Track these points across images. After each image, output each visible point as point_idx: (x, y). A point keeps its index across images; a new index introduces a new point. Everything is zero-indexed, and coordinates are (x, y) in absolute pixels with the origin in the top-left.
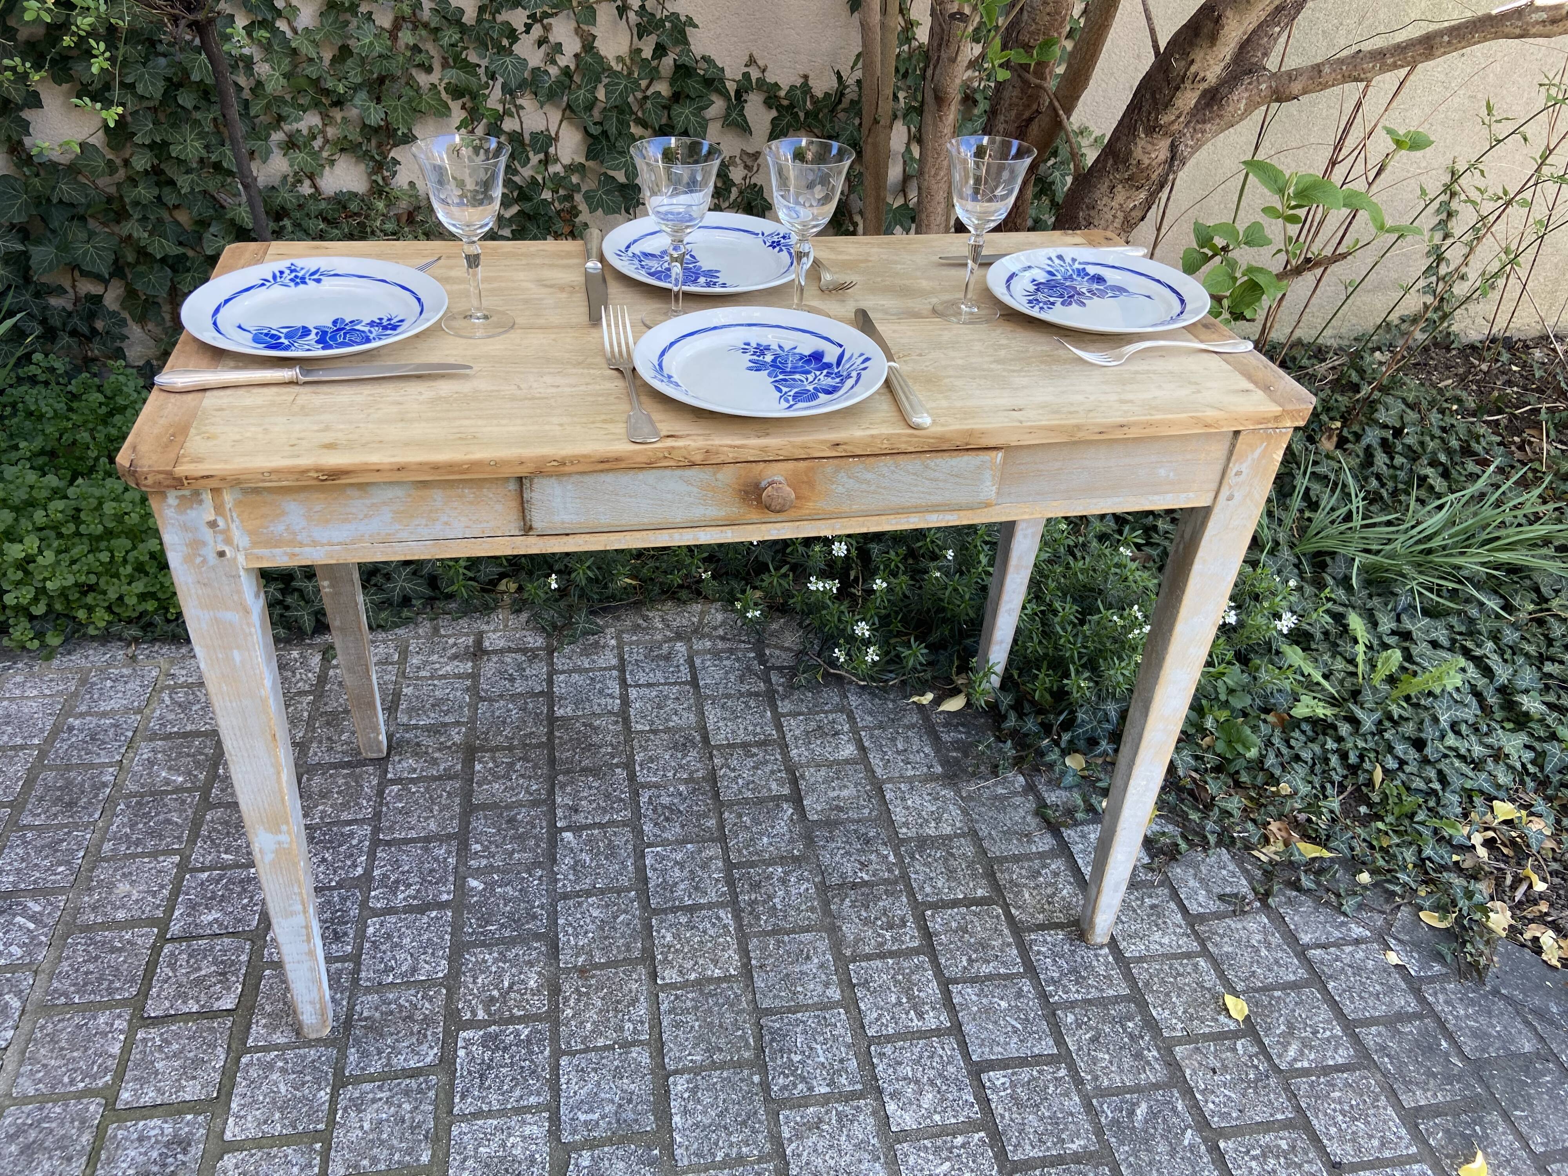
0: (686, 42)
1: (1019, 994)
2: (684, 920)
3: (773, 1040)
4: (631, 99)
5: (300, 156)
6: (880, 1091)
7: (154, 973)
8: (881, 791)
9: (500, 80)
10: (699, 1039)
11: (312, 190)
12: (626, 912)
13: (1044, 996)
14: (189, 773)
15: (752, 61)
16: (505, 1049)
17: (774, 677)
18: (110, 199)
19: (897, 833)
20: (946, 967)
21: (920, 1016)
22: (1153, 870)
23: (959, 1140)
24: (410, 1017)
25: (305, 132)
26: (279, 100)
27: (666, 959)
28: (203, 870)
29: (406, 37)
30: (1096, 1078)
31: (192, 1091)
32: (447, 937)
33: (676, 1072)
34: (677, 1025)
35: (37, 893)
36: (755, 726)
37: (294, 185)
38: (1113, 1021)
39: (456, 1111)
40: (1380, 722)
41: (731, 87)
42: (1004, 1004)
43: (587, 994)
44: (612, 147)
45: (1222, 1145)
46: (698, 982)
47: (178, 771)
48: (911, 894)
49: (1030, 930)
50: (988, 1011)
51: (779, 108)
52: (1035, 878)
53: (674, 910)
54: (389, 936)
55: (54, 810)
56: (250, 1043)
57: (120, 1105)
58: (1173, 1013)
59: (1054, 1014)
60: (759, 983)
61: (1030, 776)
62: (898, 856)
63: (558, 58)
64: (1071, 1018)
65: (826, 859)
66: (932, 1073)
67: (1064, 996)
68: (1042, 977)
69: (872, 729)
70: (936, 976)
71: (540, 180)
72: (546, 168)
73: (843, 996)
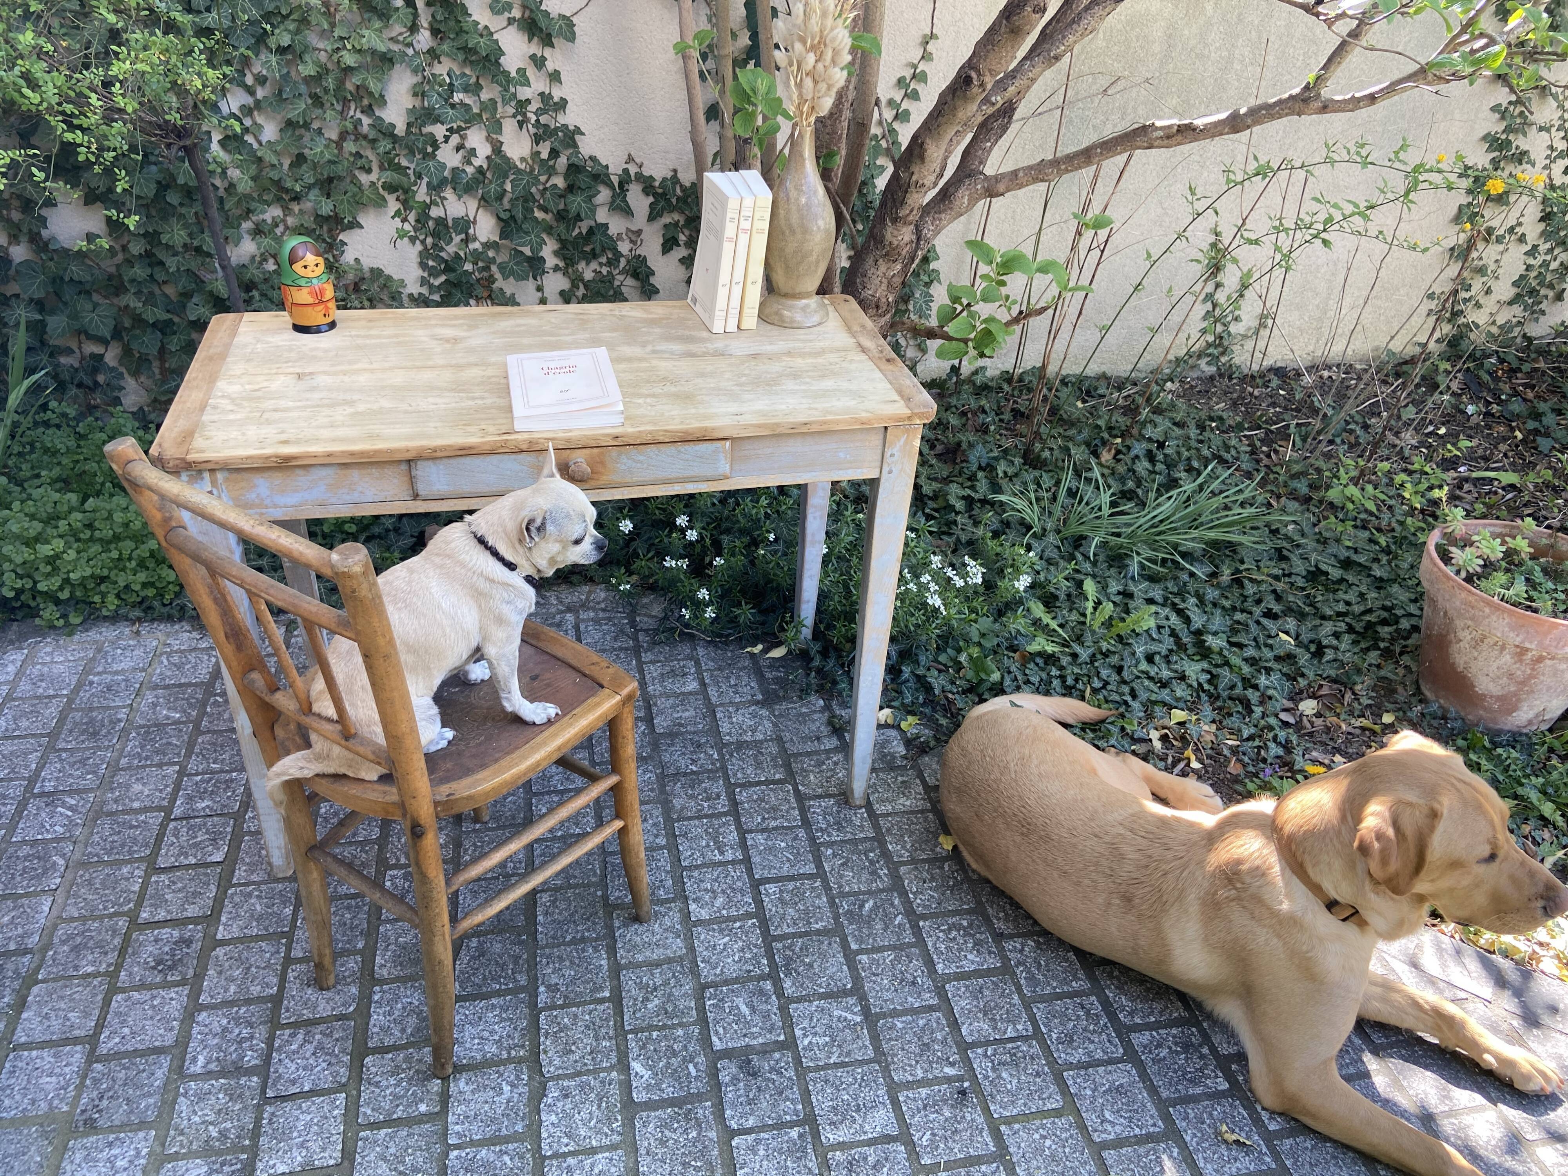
0: (575, 146)
1: (796, 838)
4: (533, 190)
5: (266, 241)
6: (686, 898)
7: (162, 841)
8: (714, 712)
9: (426, 180)
11: (275, 267)
14: (185, 711)
15: (630, 159)
17: (641, 636)
18: (110, 277)
19: (722, 740)
20: (745, 823)
21: (722, 853)
22: (907, 759)
23: (738, 924)
25: (269, 221)
26: (248, 197)
28: (197, 774)
29: (350, 146)
30: (840, 887)
35: (71, 792)
37: (261, 263)
38: (859, 853)
39: (383, 917)
40: (1094, 655)
41: (615, 180)
42: (783, 845)
44: (519, 229)
45: (921, 923)
47: (175, 710)
48: (727, 778)
49: (810, 799)
50: (771, 849)
51: (655, 195)
52: (820, 766)
53: (549, 793)
55: (81, 738)
56: (235, 881)
57: (140, 921)
58: (903, 847)
59: (819, 849)
61: (828, 700)
62: (720, 753)
63: (473, 160)
64: (830, 852)
65: (666, 757)
66: (724, 886)
67: (828, 839)
68: (813, 827)
69: (712, 670)
70: (737, 829)
71: (463, 255)
72: (467, 245)
73: (668, 843)
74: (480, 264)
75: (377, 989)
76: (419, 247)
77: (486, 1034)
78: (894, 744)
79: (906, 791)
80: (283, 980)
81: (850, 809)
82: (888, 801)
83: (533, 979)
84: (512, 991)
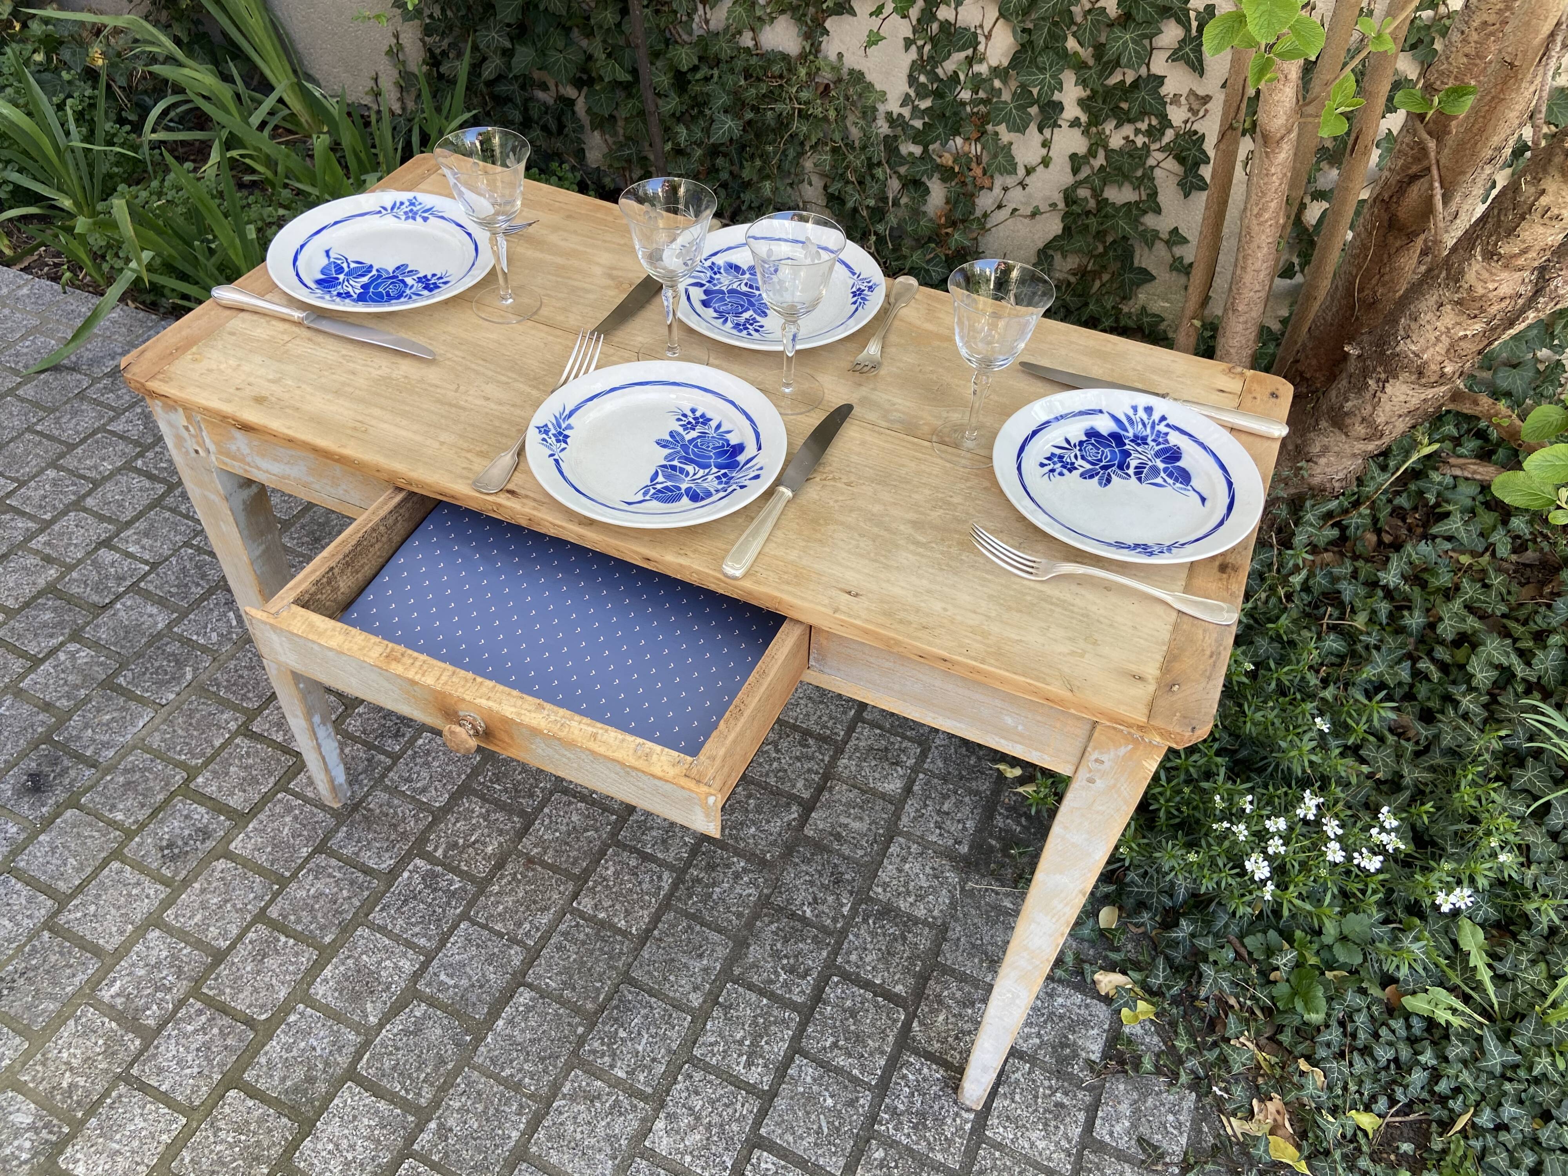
1: (852, 1103)
2: (633, 863)
3: (617, 1007)
4: (1076, 9)
5: (738, 11)
6: (662, 1105)
8: (890, 840)
10: (566, 970)
11: (751, 43)
12: (597, 831)
13: (873, 1118)
16: (435, 890)
19: (870, 889)
20: (809, 1037)
21: (749, 1064)
22: (1092, 1070)
24: (395, 826)
27: (594, 888)
31: (237, 801)
32: (463, 777)
33: (530, 986)
34: (560, 948)
36: (831, 718)
37: (734, 36)
39: (370, 917)
41: (1195, 16)
42: (830, 1102)
43: (520, 881)
44: (1033, 61)
46: (602, 924)
48: (835, 953)
49: (916, 1052)
50: (810, 1098)
52: (965, 1006)
53: (633, 850)
54: (428, 753)
55: (306, 539)
56: (291, 786)
57: (192, 785)
59: (868, 1141)
60: (645, 954)
62: (854, 910)
64: (879, 1154)
65: (789, 876)
66: (716, 1119)
67: (891, 1131)
68: (887, 1100)
69: (934, 775)
70: (792, 1039)
71: (962, 77)
72: (971, 66)
73: (701, 1007)
74: (982, 94)
75: (301, 1007)
76: (913, 54)
77: (344, 1144)
78: (1091, 1032)
79: (1053, 1123)
80: (240, 937)
81: (955, 1102)
82: (1016, 1123)
83: (436, 1103)
84: (407, 1106)
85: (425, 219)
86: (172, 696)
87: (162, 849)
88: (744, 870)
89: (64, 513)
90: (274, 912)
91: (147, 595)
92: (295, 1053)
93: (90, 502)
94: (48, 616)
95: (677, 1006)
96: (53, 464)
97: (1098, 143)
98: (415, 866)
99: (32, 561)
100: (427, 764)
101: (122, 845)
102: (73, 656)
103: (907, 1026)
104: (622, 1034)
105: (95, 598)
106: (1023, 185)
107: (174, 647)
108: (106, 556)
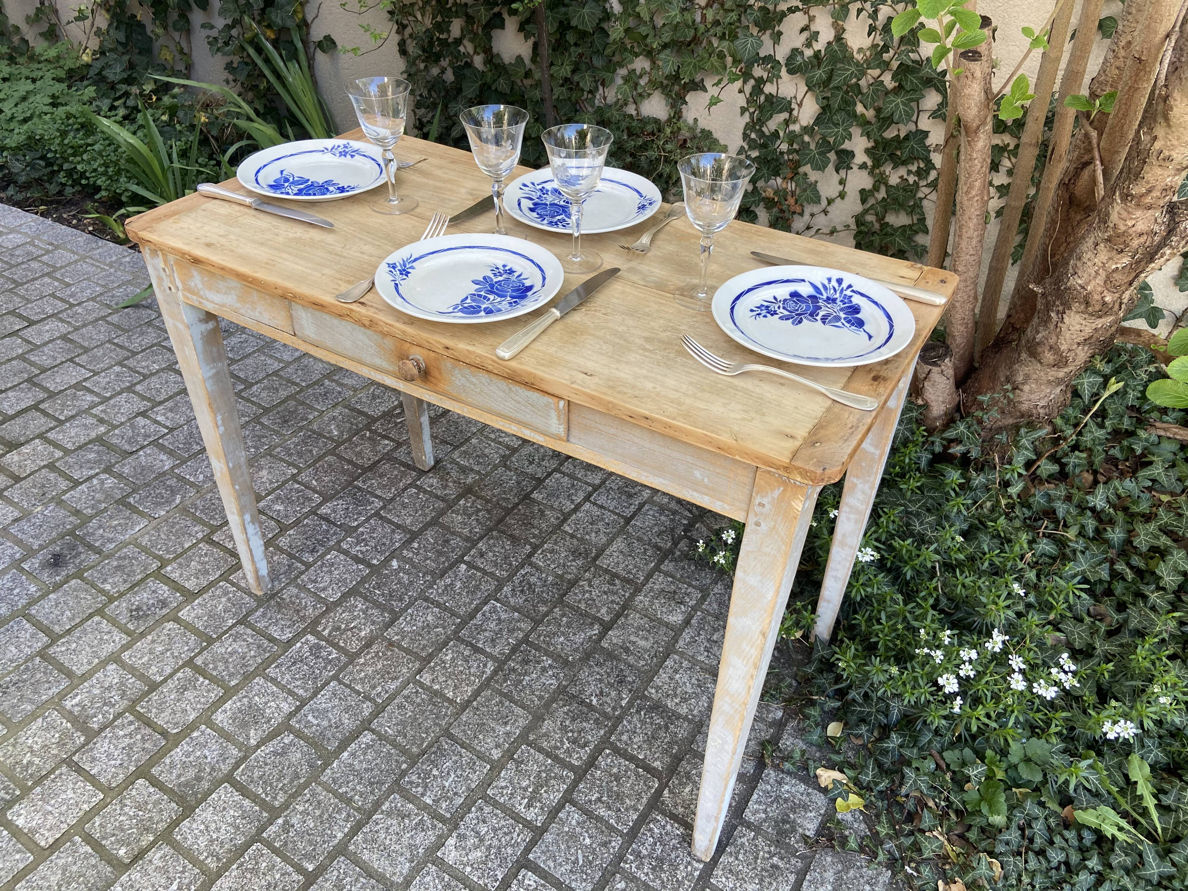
0: (917, 45)
1: (605, 844)
2: (467, 653)
3: (434, 753)
4: (862, 84)
6: (456, 827)
8: (667, 656)
10: (402, 723)
11: (634, 112)
12: (444, 628)
13: (620, 857)
14: (342, 432)
16: (317, 658)
17: (684, 544)
19: (646, 689)
20: (579, 791)
21: (529, 806)
22: (806, 843)
24: (298, 611)
25: (639, 72)
26: (622, 46)
27: (434, 667)
28: (299, 483)
29: (709, 14)
31: (191, 585)
32: (354, 583)
33: (373, 731)
34: (400, 706)
36: (635, 567)
37: (622, 107)
39: (267, 671)
40: (1170, 878)
42: (588, 841)
43: (380, 658)
46: (436, 693)
47: (339, 429)
48: (611, 732)
49: (663, 813)
50: (573, 837)
53: (469, 644)
54: (332, 565)
55: (278, 420)
56: (231, 578)
57: (163, 571)
59: (614, 874)
60: (464, 717)
61: (789, 715)
62: (630, 704)
63: (814, 43)
64: (621, 885)
65: (584, 674)
66: (495, 842)
67: (634, 869)
68: (634, 846)
69: (709, 614)
70: (566, 791)
71: (781, 134)
72: (788, 126)
73: (499, 759)
74: (795, 146)
75: (204, 727)
76: (747, 118)
77: (213, 826)
78: (809, 814)
79: (767, 880)
80: (171, 676)
81: (689, 854)
82: (737, 876)
83: (286, 806)
84: (264, 805)
85: (352, 156)
86: (163, 513)
87: (131, 611)
88: (550, 666)
89: (120, 393)
90: (199, 661)
91: (162, 448)
92: (191, 758)
93: (138, 388)
94: (92, 456)
95: (481, 757)
96: (120, 364)
97: (880, 181)
98: (307, 640)
99: (90, 421)
100: (330, 572)
101: (105, 606)
102: (102, 482)
103: (659, 792)
104: (435, 772)
105: (127, 447)
106: (825, 212)
107: (173, 482)
108: (141, 421)
